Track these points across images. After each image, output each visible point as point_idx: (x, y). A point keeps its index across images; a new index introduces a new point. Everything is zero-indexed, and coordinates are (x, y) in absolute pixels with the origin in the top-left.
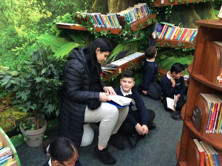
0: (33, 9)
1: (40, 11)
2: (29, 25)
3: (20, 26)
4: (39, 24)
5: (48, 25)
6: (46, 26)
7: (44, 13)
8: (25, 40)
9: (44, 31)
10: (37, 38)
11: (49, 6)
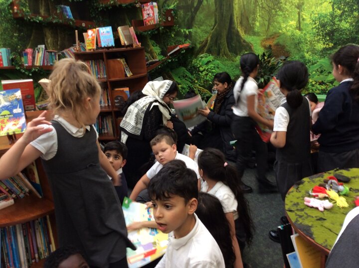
0: (318, 42)
1: (324, 43)
2: (314, 51)
3: (307, 53)
4: (322, 51)
5: (329, 52)
6: (327, 53)
7: (327, 44)
8: (309, 61)
9: (324, 57)
10: (319, 60)
11: (332, 40)
